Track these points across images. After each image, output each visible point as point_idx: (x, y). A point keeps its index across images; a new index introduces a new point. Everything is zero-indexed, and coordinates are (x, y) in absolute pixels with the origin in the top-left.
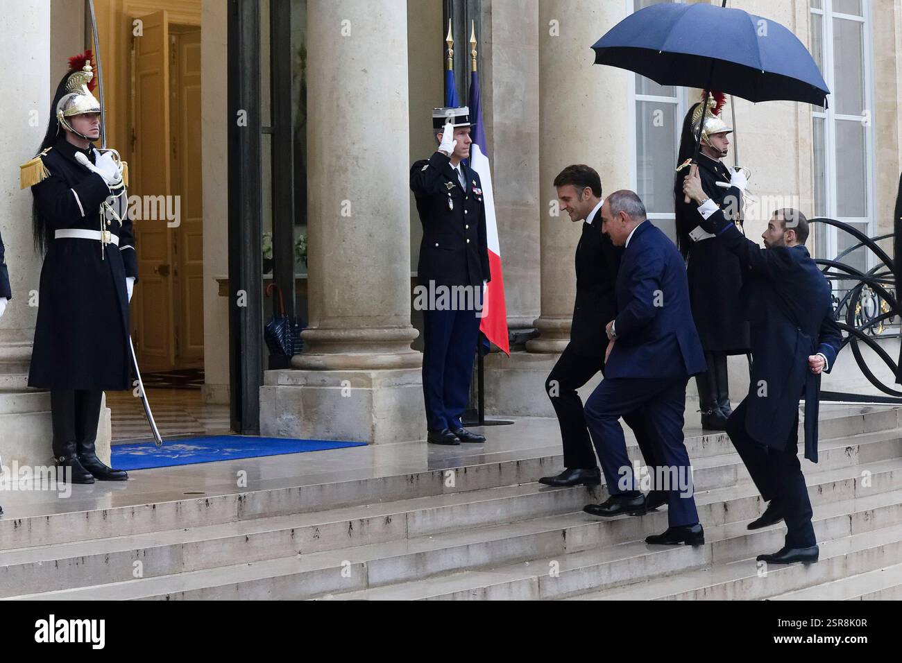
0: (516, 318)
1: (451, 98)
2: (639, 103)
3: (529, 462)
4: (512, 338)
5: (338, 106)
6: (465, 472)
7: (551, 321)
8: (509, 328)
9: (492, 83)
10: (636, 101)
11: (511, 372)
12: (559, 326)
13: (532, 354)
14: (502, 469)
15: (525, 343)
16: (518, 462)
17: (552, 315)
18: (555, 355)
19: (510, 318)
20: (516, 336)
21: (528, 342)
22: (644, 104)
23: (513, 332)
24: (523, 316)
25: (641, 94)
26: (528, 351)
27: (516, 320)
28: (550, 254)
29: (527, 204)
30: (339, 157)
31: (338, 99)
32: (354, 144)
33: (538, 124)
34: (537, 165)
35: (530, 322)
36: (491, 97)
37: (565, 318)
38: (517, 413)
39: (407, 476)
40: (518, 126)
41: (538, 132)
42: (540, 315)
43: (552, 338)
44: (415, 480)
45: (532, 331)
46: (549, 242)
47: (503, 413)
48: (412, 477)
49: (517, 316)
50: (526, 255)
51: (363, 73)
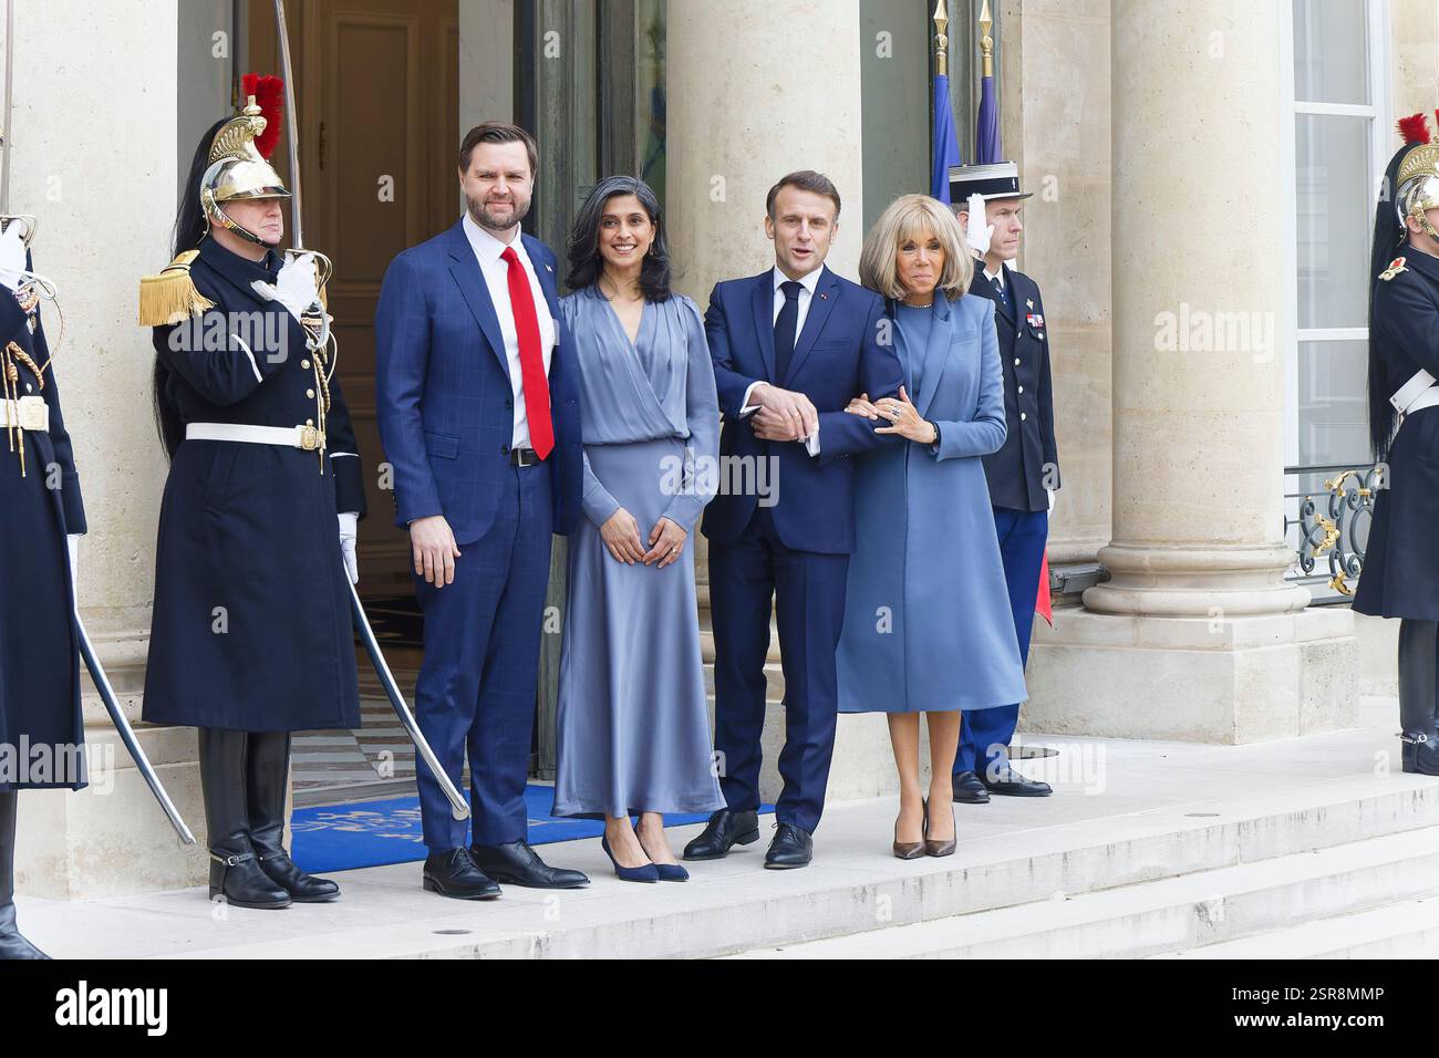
0: (1066, 543)
1: (942, 134)
2: (1301, 119)
3: (1085, 853)
4: (1057, 584)
5: (726, 156)
6: (966, 877)
7: (1131, 552)
8: (1049, 564)
9: (1021, 91)
10: (1296, 114)
11: (1057, 650)
12: (1146, 563)
13: (1095, 617)
14: (1034, 871)
15: (1082, 592)
16: (1065, 854)
17: (1132, 541)
18: (1139, 619)
19: (1055, 543)
20: (1064, 581)
21: (1088, 591)
22: (1311, 118)
23: (1060, 572)
24: (1077, 539)
25: (1304, 99)
26: (1089, 610)
27: (1066, 546)
28: (1130, 425)
29: (1087, 324)
30: (727, 255)
31: (728, 140)
32: (757, 228)
33: (1109, 167)
34: (1108, 248)
35: (1091, 549)
36: (1019, 120)
37: (1158, 549)
38: (1065, 730)
39: (854, 889)
40: (1070, 173)
41: (1110, 182)
42: (1110, 538)
43: (1134, 584)
44: (868, 897)
45: (1094, 568)
46: (1128, 400)
47: (1039, 729)
48: (864, 890)
49: (1068, 539)
50: (1085, 420)
51: (775, 92)
